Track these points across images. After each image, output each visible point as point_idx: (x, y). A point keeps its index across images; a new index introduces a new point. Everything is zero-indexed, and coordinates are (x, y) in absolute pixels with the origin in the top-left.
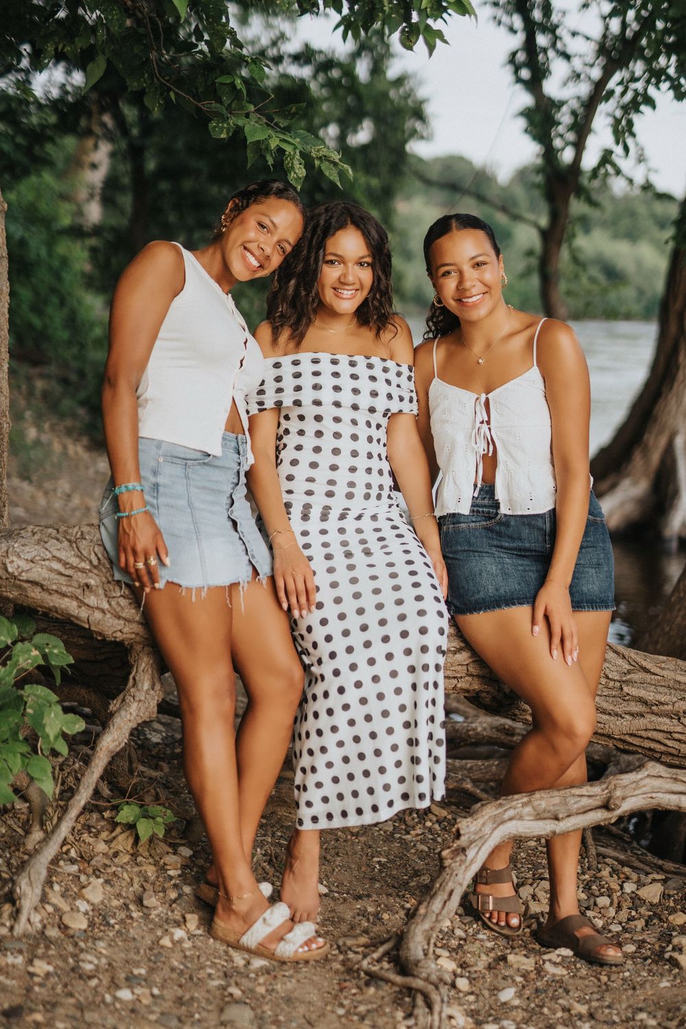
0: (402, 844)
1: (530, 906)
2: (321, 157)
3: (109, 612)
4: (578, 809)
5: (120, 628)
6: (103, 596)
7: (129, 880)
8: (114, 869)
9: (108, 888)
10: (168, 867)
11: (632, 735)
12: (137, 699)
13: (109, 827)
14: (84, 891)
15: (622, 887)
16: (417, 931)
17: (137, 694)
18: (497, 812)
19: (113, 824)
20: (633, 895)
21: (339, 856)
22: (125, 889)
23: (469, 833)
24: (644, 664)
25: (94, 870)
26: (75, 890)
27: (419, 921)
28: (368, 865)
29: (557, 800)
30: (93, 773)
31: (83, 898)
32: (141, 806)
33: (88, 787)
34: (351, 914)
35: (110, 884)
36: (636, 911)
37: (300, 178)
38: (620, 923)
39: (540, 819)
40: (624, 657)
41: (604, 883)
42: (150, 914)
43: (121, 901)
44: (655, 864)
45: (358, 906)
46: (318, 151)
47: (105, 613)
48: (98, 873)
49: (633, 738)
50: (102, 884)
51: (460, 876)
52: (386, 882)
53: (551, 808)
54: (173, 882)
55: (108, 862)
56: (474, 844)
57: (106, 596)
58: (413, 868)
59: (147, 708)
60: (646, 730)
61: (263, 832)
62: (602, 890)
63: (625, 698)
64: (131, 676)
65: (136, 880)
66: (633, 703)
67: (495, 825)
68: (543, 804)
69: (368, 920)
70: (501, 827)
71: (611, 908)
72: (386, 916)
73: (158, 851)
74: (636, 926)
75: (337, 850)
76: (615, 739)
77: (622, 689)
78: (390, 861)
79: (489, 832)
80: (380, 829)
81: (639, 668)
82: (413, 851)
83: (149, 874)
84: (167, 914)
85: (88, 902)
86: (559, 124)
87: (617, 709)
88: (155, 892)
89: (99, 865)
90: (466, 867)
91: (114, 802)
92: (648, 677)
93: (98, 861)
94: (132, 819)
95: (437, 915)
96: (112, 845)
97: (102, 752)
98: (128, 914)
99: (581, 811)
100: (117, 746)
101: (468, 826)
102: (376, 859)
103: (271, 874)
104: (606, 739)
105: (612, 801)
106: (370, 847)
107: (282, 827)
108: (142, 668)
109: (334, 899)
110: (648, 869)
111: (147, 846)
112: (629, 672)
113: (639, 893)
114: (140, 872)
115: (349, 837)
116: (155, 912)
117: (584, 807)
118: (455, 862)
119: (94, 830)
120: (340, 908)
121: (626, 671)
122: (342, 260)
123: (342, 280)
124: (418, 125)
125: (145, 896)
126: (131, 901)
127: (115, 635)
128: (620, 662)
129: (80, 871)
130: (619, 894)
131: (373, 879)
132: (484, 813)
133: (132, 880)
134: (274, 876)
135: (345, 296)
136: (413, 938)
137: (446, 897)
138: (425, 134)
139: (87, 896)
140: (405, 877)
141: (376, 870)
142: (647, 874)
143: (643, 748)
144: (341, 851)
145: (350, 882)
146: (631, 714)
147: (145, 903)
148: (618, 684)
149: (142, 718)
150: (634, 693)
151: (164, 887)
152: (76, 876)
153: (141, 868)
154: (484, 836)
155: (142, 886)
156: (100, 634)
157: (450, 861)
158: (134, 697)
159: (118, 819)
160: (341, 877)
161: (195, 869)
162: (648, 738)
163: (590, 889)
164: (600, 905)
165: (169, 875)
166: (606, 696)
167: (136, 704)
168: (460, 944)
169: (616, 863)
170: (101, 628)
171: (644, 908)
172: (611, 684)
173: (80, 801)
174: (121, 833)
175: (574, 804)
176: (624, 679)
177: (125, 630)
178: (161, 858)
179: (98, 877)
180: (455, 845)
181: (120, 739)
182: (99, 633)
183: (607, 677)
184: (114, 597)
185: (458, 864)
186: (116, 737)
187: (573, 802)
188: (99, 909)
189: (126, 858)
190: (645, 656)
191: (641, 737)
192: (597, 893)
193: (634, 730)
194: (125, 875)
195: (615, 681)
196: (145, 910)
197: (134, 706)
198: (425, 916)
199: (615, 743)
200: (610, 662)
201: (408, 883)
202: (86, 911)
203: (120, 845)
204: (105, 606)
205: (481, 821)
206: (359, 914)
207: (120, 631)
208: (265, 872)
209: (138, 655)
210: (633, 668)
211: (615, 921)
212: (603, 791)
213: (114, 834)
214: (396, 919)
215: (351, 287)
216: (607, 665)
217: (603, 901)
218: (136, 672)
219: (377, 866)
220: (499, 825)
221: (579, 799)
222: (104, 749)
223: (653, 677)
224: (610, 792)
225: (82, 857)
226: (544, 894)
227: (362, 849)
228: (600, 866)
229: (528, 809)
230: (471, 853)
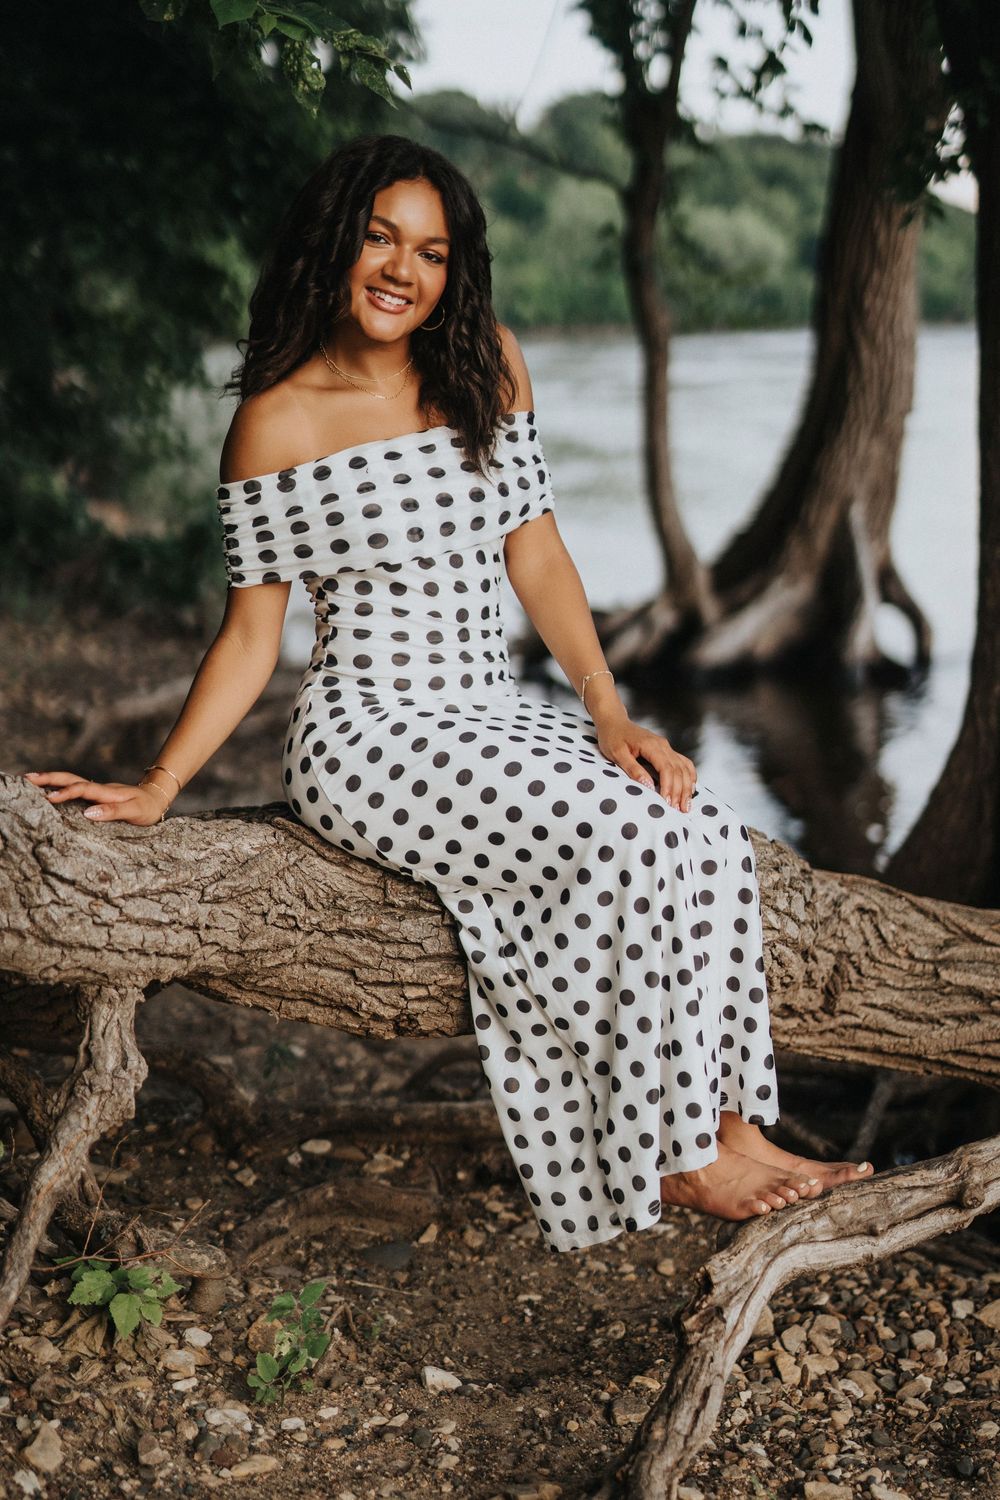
0: (560, 1262)
1: (809, 1367)
2: (351, 51)
3: (32, 934)
4: (908, 1211)
5: (54, 962)
6: (18, 905)
7: (105, 1414)
8: (76, 1395)
9: (71, 1437)
10: (174, 1376)
11: (958, 1053)
12: (97, 1089)
13: (56, 1310)
14: (28, 1451)
15: (950, 1310)
16: (653, 1473)
17: (96, 1080)
18: (770, 1236)
19: (64, 1310)
20: (972, 1322)
21: (458, 1298)
22: (101, 1434)
23: (725, 1280)
24: (972, 927)
25: (40, 1403)
26: (10, 1450)
27: (655, 1453)
28: (512, 1312)
29: (871, 1201)
30: (27, 1237)
31: (27, 1465)
32: (113, 1267)
33: (20, 1266)
34: (510, 1426)
35: (72, 1426)
36: (983, 1351)
37: (316, 92)
38: (960, 1377)
39: (844, 1237)
40: (936, 919)
41: (918, 1304)
42: (155, 1480)
43: (97, 1458)
44: (987, 1254)
45: (520, 1409)
46: (346, 38)
47: (24, 938)
48: (47, 1408)
49: (960, 1057)
50: (58, 1431)
51: (718, 1360)
52: (549, 1341)
53: (863, 1215)
54: (185, 1405)
55: (62, 1382)
56: (736, 1298)
57: (24, 905)
58: (590, 1309)
59: (116, 1105)
60: (983, 1043)
61: (320, 1268)
62: (920, 1318)
63: (943, 990)
64: (82, 1047)
65: (120, 1410)
66: (957, 999)
67: (768, 1259)
68: (849, 1210)
69: (543, 1438)
70: (780, 1259)
71: (939, 1352)
72: (573, 1426)
73: (152, 1347)
74: (988, 1381)
75: (452, 1287)
76: (927, 1060)
77: (937, 975)
78: (547, 1299)
79: (760, 1272)
80: (519, 1238)
81: (963, 936)
82: (582, 1274)
83: (142, 1395)
84: (184, 1473)
85: (37, 1471)
86: (639, 19)
87: (932, 1011)
88: (155, 1430)
89: (47, 1390)
90: (727, 1342)
91: (63, 1263)
92: (980, 951)
93: (45, 1382)
94: (99, 1295)
95: (686, 1438)
96: (67, 1346)
97: (41, 1196)
98: (114, 1485)
99: (913, 1214)
100: (67, 1182)
101: (724, 1269)
102: (523, 1298)
103: (352, 1356)
104: (913, 1062)
105: (968, 1193)
106: (508, 1274)
107: (352, 1252)
108: (100, 1029)
109: (475, 1398)
110: (977, 1264)
111: (131, 1341)
112: (947, 944)
113: (981, 1316)
114: (125, 1393)
115: (469, 1258)
116: (163, 1474)
117: (917, 1207)
118: (707, 1336)
119: (30, 1320)
120: (490, 1416)
121: (941, 943)
122: (395, 235)
123: (389, 272)
124: (402, 41)
125: (141, 1445)
126: (115, 1456)
127: (45, 975)
128: (931, 927)
129: (13, 1406)
130: (947, 1322)
131: (525, 1339)
132: (748, 1241)
133: (111, 1413)
134: (358, 1362)
135: (384, 305)
136: (648, 1487)
137: (697, 1403)
138: (413, 54)
139: (33, 1461)
140: (580, 1329)
141: (527, 1320)
142: (979, 1274)
143: (979, 1072)
144: (461, 1288)
145: (488, 1350)
146: (958, 1017)
147: (143, 1459)
148: (930, 967)
149: (108, 1122)
150: (959, 981)
151: (171, 1419)
152: (8, 1419)
153: (126, 1386)
154: (751, 1280)
155: (132, 1423)
156: (17, 975)
157: (697, 1335)
158: (91, 1087)
159: (73, 1299)
160: (470, 1341)
161: (221, 1372)
162: (987, 1056)
163: (897, 1317)
164: (920, 1347)
165: (177, 1392)
166: (911, 989)
167: (95, 1099)
168: (712, 1467)
169: (922, 1259)
170: (17, 963)
171: (994, 1344)
172: (919, 967)
173: (8, 1295)
174: (81, 1322)
175: (901, 1205)
176: (940, 957)
177: (64, 965)
178: (158, 1360)
179: (50, 1417)
180: (705, 1305)
181: (73, 1169)
182: (16, 973)
183: (911, 956)
184: (39, 906)
185: (712, 1339)
186: (64, 1165)
187: (899, 1200)
188: (60, 1484)
189: (96, 1370)
190: (971, 913)
191: (974, 1055)
192: (911, 1325)
193: (962, 1044)
194: (99, 1405)
195: (924, 961)
196: (144, 1474)
197: (93, 1103)
198: (665, 1443)
199: (928, 1067)
200: (914, 930)
201: (588, 1340)
202: (36, 1491)
203: (81, 1344)
204: (24, 924)
205: (745, 1255)
206: (524, 1426)
207: (55, 967)
208: (343, 1355)
209: (91, 1005)
210: (951, 936)
211: (952, 1375)
212: (950, 1175)
213: (67, 1326)
214: (592, 1427)
215: (401, 291)
216: (910, 935)
217: (924, 1338)
218: (90, 1039)
219: (528, 1311)
220: (775, 1257)
221: (908, 1194)
222: (43, 1191)
223: (988, 949)
224: (962, 1177)
225: (13, 1378)
226: (825, 1338)
227: (495, 1279)
228: (898, 1267)
229: (823, 1223)
230: (732, 1315)
